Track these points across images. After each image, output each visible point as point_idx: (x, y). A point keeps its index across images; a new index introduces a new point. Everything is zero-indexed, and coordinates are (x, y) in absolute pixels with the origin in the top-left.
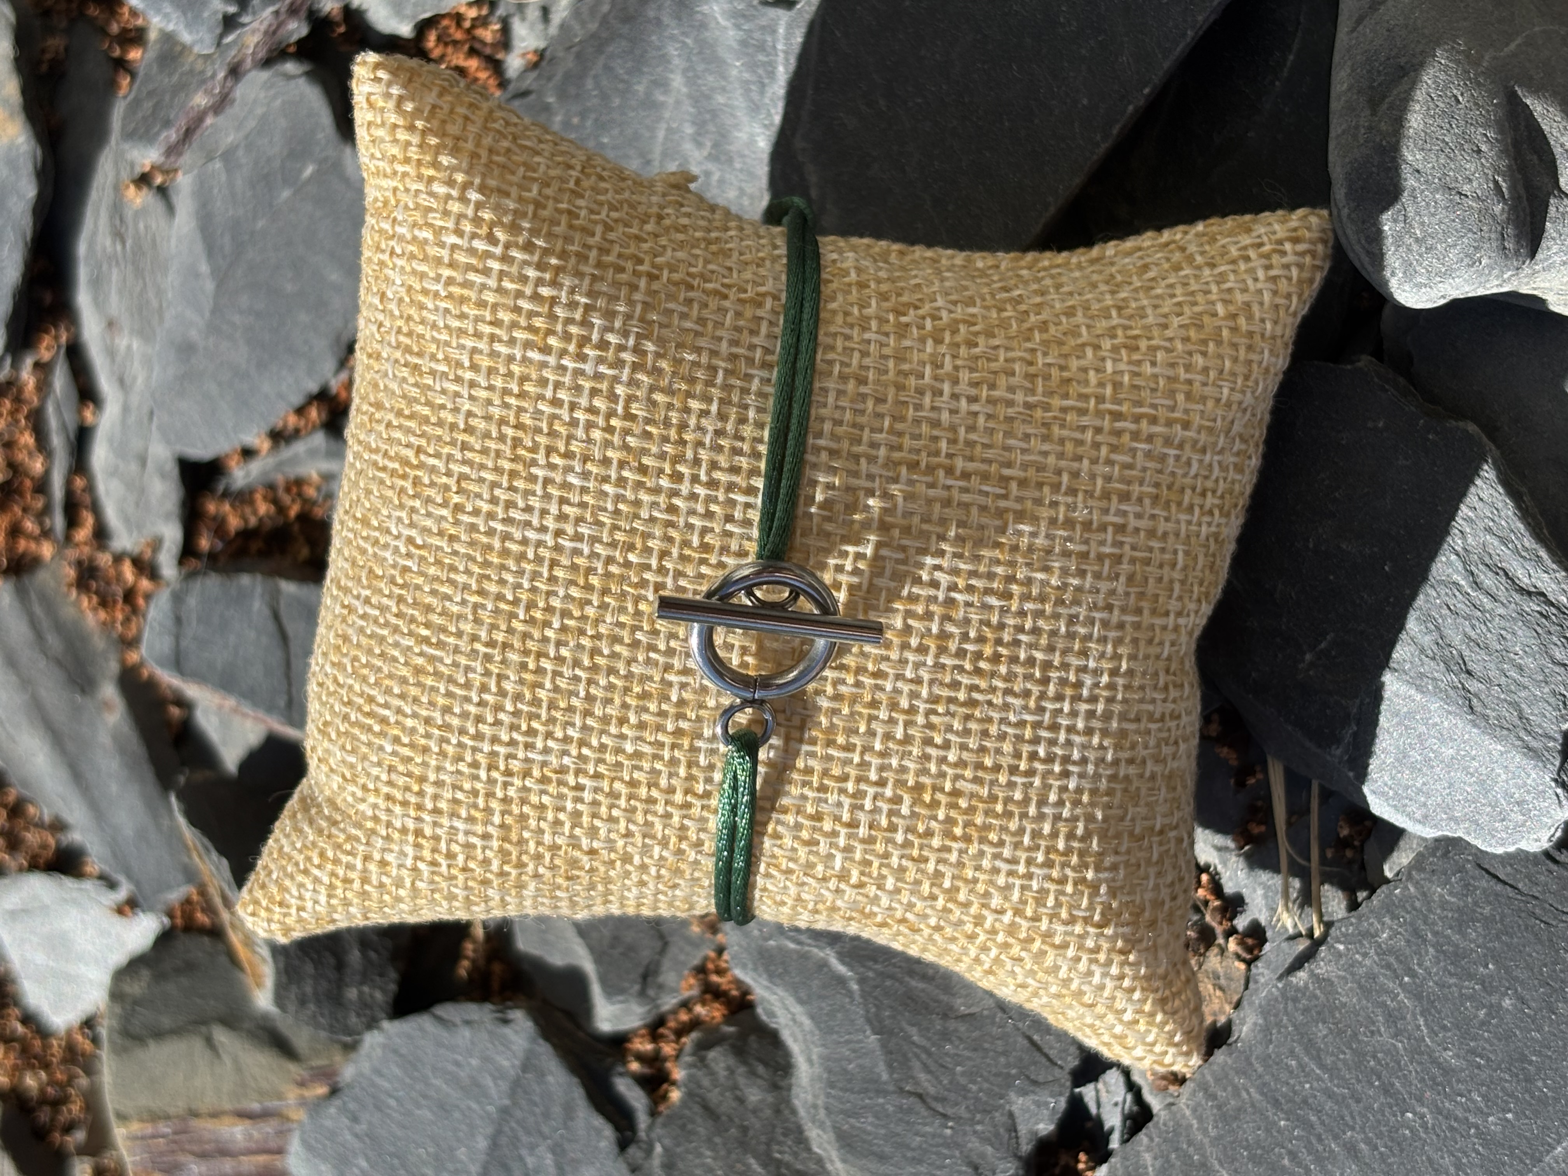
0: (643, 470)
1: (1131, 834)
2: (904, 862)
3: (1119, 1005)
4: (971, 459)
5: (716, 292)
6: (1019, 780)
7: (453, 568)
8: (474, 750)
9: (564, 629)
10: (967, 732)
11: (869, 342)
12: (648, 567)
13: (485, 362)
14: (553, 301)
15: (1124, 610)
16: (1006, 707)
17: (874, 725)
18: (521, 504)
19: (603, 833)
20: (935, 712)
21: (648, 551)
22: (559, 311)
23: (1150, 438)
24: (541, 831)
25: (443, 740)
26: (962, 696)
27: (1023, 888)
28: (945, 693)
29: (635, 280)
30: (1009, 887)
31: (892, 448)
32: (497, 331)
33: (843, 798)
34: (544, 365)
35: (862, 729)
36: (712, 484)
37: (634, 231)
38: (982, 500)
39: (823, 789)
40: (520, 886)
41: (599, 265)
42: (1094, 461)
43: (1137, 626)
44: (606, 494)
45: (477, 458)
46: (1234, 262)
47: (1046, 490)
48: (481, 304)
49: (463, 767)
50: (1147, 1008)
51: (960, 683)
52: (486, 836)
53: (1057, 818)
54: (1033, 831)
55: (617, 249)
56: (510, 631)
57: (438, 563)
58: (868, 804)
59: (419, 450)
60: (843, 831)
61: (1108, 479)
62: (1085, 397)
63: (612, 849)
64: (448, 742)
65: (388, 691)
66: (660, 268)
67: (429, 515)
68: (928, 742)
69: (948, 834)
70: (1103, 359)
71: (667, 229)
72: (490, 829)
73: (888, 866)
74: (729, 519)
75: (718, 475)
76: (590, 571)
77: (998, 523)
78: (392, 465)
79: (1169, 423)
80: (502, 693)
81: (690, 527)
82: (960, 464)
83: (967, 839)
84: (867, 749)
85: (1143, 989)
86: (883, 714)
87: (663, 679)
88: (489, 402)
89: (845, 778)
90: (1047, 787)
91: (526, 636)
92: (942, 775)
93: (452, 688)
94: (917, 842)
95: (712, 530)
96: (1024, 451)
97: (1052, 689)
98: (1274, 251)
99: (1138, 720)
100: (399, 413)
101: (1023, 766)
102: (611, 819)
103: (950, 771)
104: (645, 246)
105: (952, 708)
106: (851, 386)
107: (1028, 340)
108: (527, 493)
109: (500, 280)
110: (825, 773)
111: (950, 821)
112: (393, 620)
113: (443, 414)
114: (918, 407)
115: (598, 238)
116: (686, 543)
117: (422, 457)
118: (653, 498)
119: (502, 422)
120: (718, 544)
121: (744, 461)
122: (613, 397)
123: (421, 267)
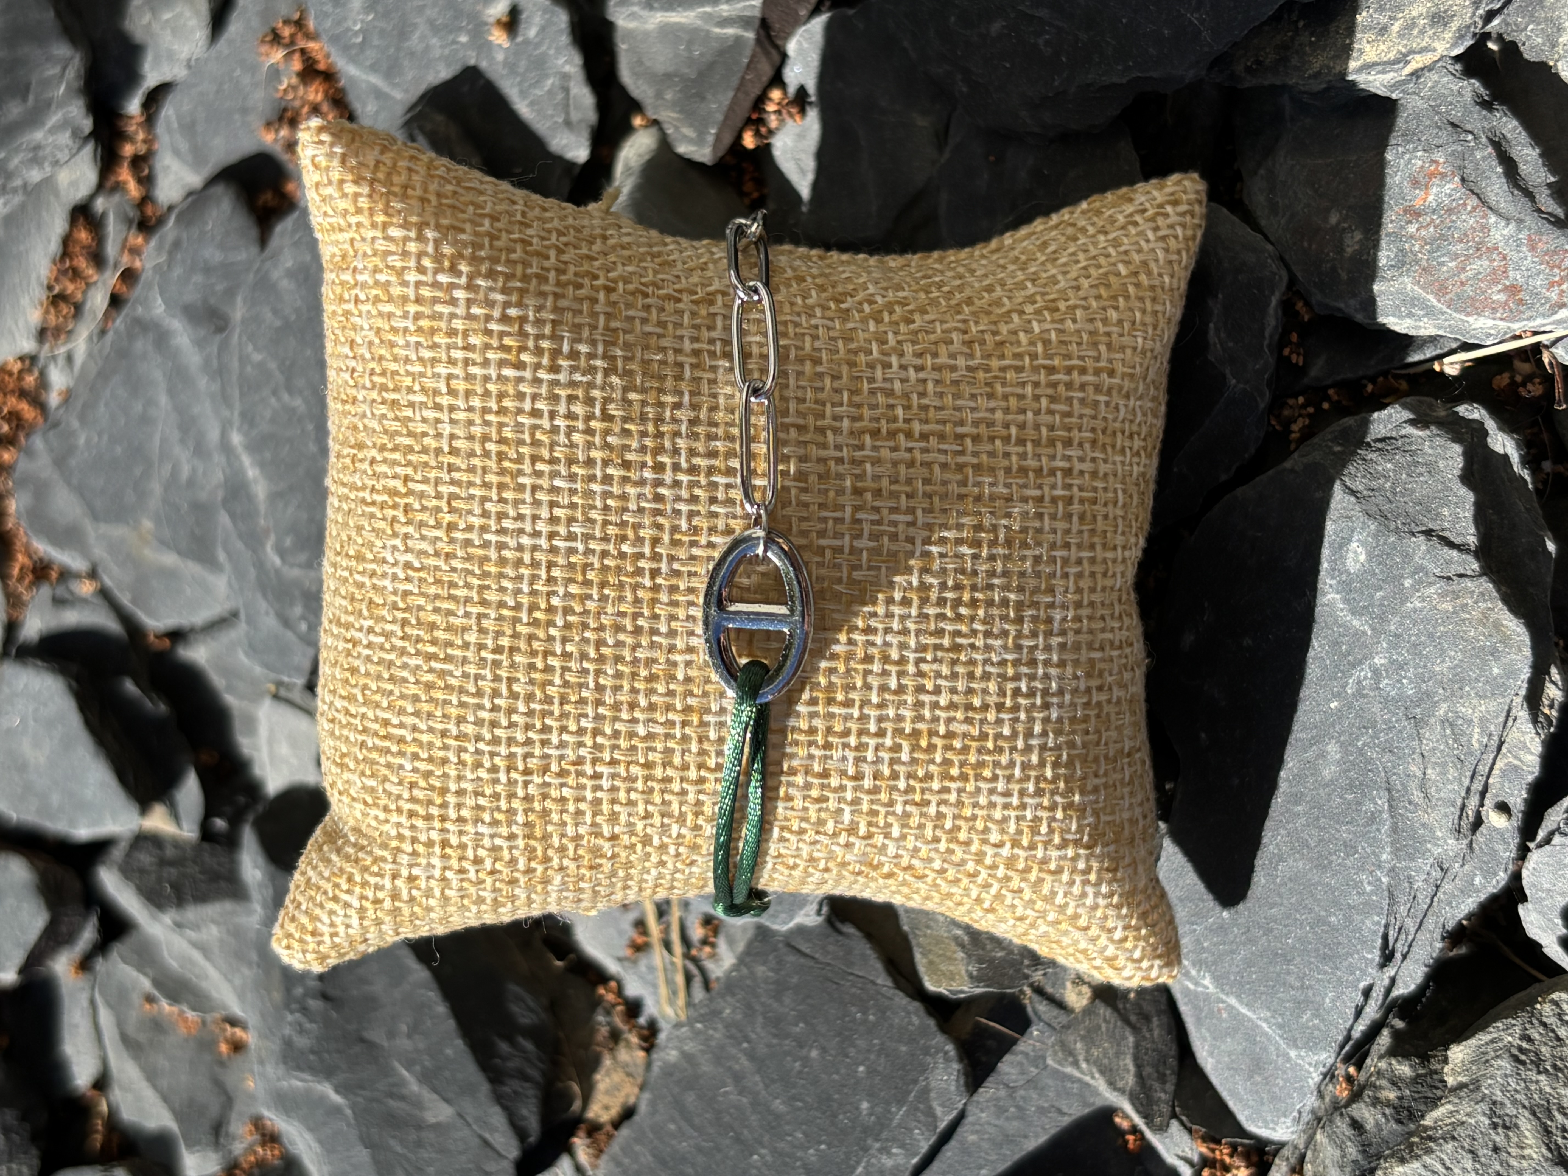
0: (626, 465)
1: (1106, 757)
2: (908, 808)
3: (1110, 924)
4: (927, 422)
5: (669, 297)
6: (1006, 716)
7: (452, 585)
8: (492, 754)
9: (568, 626)
10: (954, 676)
11: (816, 327)
12: (641, 556)
13: (460, 386)
14: (523, 320)
15: (1079, 546)
16: (988, 648)
18: (512, 513)
19: (623, 818)
20: (924, 660)
21: (640, 540)
22: (529, 329)
23: (1083, 387)
24: (564, 824)
25: (461, 750)
26: (946, 642)
27: (1018, 818)
28: (931, 641)
29: (594, 294)
30: (1005, 820)
31: (854, 419)
32: (471, 355)
33: (847, 753)
34: (520, 380)
35: (859, 684)
36: (693, 470)
37: (584, 251)
38: (942, 458)
39: (828, 746)
40: (546, 881)
41: (558, 284)
42: (1037, 412)
43: (1093, 561)
44: (594, 493)
45: (464, 477)
46: (1124, 228)
47: (998, 442)
48: (452, 333)
49: (483, 774)
50: (1134, 923)
51: (943, 631)
52: (512, 837)
53: (1043, 748)
54: (1023, 763)
55: (572, 269)
56: (515, 635)
57: (438, 582)
58: (870, 755)
59: (406, 479)
60: (850, 784)
61: (1051, 427)
62: (1018, 356)
63: (632, 833)
64: (466, 750)
65: (402, 711)
66: (615, 281)
67: (423, 538)
68: (920, 689)
69: (946, 776)
70: (1029, 322)
71: (614, 248)
72: (515, 829)
73: (894, 813)
74: (713, 500)
75: (697, 461)
76: (586, 567)
77: (959, 477)
78: (379, 498)
79: (1097, 372)
80: (514, 696)
81: (677, 512)
82: (917, 427)
83: (964, 777)
84: (865, 703)
85: (1128, 905)
86: (876, 667)
87: (668, 660)
88: (470, 423)
89: (846, 733)
90: (1031, 720)
91: (531, 637)
92: (935, 719)
93: (464, 698)
94: (918, 786)
95: (698, 513)
96: (973, 410)
97: (1026, 628)
98: (1158, 214)
99: (1102, 649)
100: (382, 448)
101: (1008, 702)
102: (631, 803)
103: (943, 715)
104: (596, 264)
105: (940, 654)
106: (808, 367)
107: (959, 312)
108: (517, 502)
109: (468, 307)
110: (829, 731)
111: (947, 763)
112: (400, 643)
113: (427, 441)
114: (871, 380)
115: (553, 260)
116: (675, 529)
117: (410, 485)
118: (639, 490)
119: (485, 438)
120: (705, 526)
121: (719, 445)
122: (590, 401)
123: (387, 308)
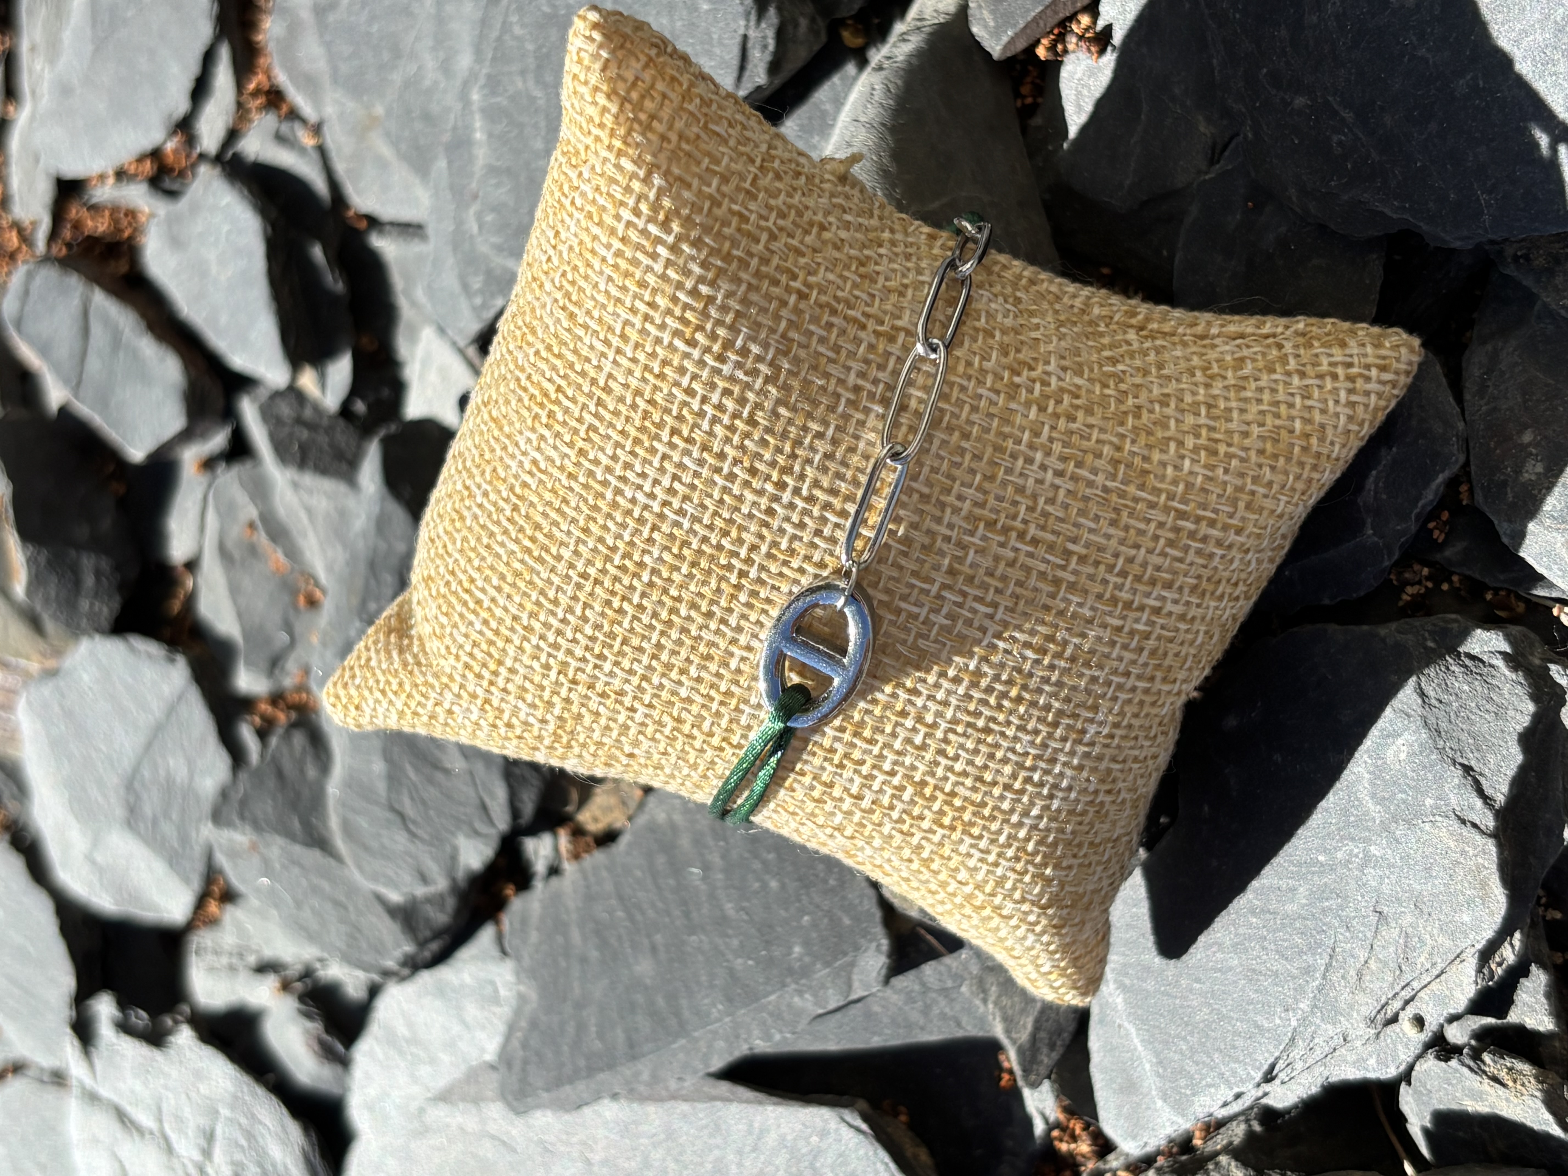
0: (753, 471)
1: (1091, 843)
2: (894, 832)
3: (1041, 961)
4: (1043, 528)
5: (855, 321)
6: (1010, 795)
7: (565, 501)
9: (651, 584)
12: (736, 555)
14: (709, 301)
15: (1139, 676)
16: (1016, 739)
17: (898, 729)
18: (638, 469)
19: (644, 746)
20: (953, 731)
21: (740, 541)
22: (713, 312)
23: (1205, 539)
24: (592, 730)
25: (525, 638)
26: (981, 723)
27: (988, 872)
28: (967, 718)
30: (976, 869)
31: (976, 504)
32: (652, 313)
33: (856, 777)
34: (687, 356)
35: (888, 730)
36: (811, 499)
37: (795, 242)
38: (1042, 567)
39: (841, 766)
41: (757, 274)
43: (1147, 691)
44: (715, 484)
45: (609, 417)
46: (1322, 377)
47: (1102, 568)
48: (643, 284)
51: (981, 713)
52: (544, 721)
53: (1034, 827)
54: (1010, 834)
55: (776, 260)
56: (604, 571)
57: (554, 491)
58: (876, 786)
60: (849, 800)
62: (1157, 491)
63: (648, 758)
64: (529, 641)
65: (487, 579)
66: (811, 287)
67: (555, 447)
68: (942, 752)
69: (937, 822)
70: (1183, 457)
71: (826, 243)
72: (549, 717)
73: (880, 832)
74: (818, 533)
75: (817, 493)
76: (685, 544)
77: (1051, 589)
79: (1225, 528)
80: (585, 619)
81: (782, 531)
82: (1032, 530)
83: (952, 828)
84: (887, 746)
85: (1063, 952)
86: (908, 723)
87: (727, 649)
88: (630, 372)
89: (862, 763)
90: (1032, 804)
91: (616, 579)
92: (945, 779)
93: (542, 599)
94: (909, 821)
95: (801, 539)
96: (1091, 531)
97: (1059, 732)
98: (1361, 375)
99: (1124, 761)
101: (1017, 785)
102: (654, 739)
103: (953, 778)
104: (802, 261)
105: (970, 731)
109: (666, 267)
110: (846, 755)
111: (942, 813)
112: (505, 522)
113: (588, 366)
114: (1009, 471)
115: (761, 246)
116: (775, 544)
117: (561, 396)
119: (638, 393)
120: (803, 552)
121: (843, 487)
122: (742, 401)
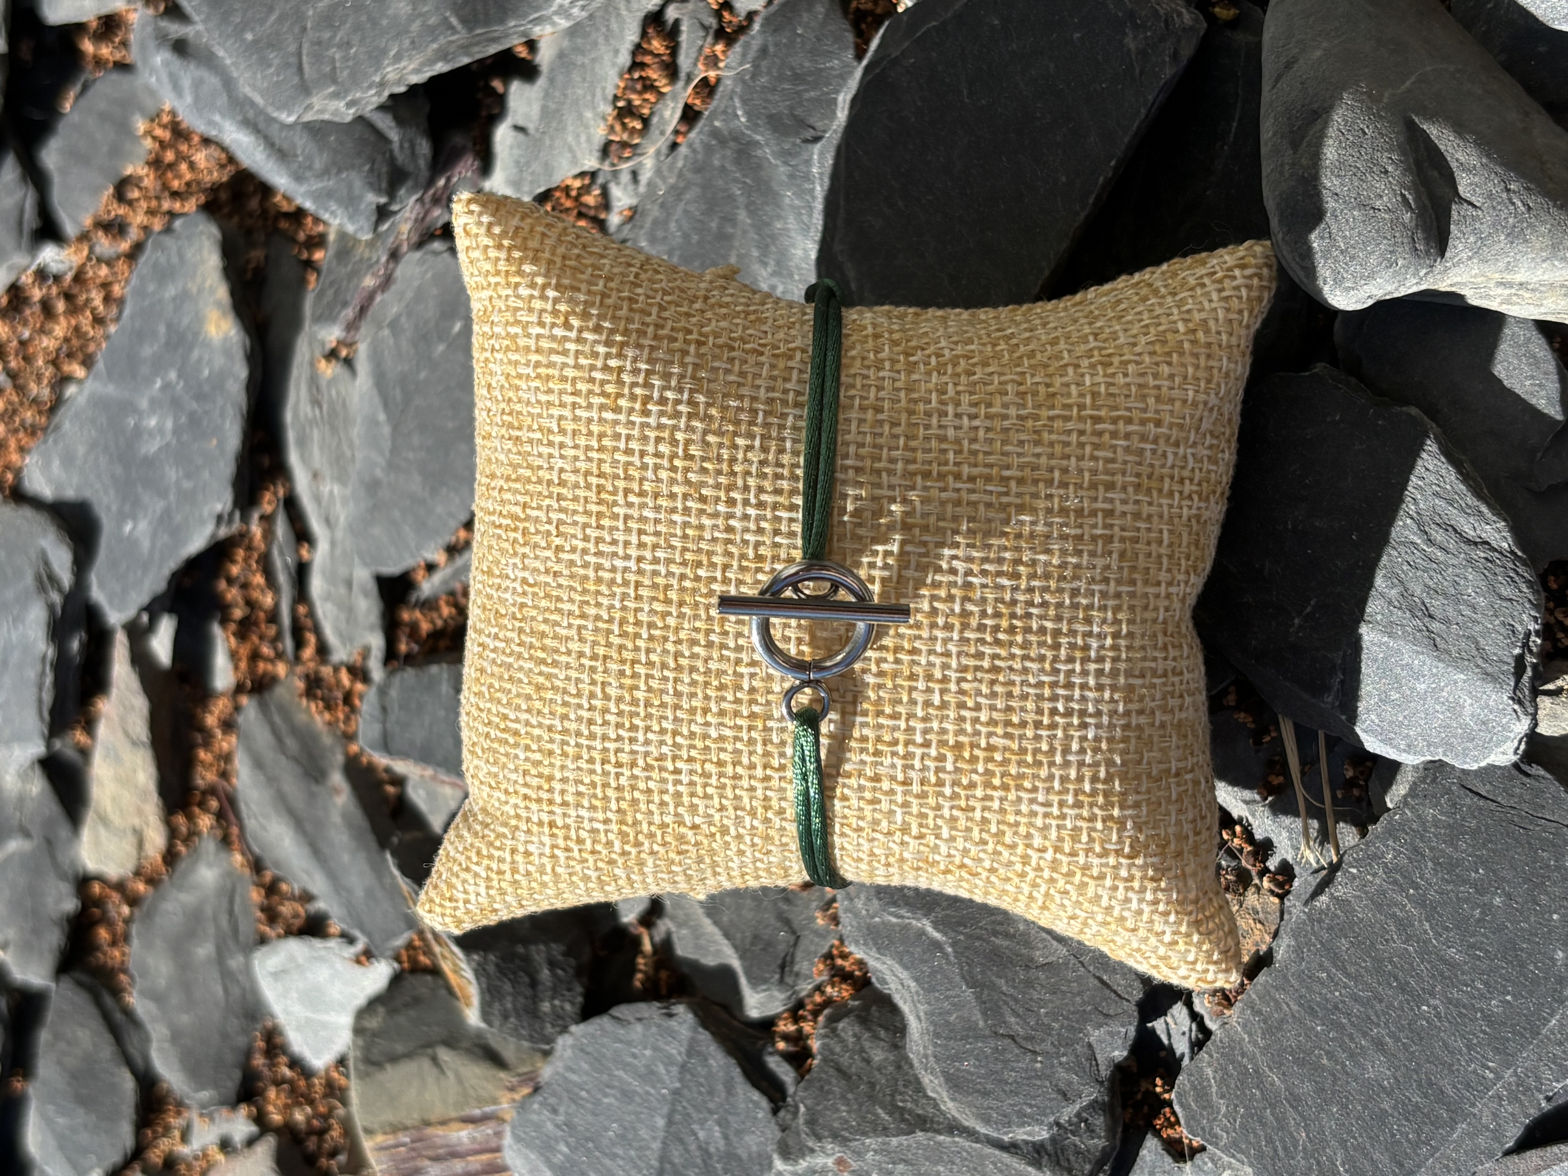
1: (1149, 775)
3: (1158, 928)
4: (975, 465)
6: (1044, 733)
7: (559, 599)
8: (589, 748)
10: (994, 695)
11: (884, 378)
12: (714, 579)
13: (569, 426)
14: (620, 370)
15: (1119, 582)
16: (1025, 671)
17: (914, 695)
18: (608, 539)
19: (701, 810)
20: (965, 680)
21: (713, 565)
22: (626, 378)
24: (651, 813)
25: (564, 743)
27: (1059, 827)
28: (972, 662)
29: (685, 347)
30: (1046, 828)
32: (578, 400)
34: (616, 422)
35: (905, 699)
36: (761, 505)
37: (684, 309)
39: (877, 753)
40: (641, 864)
41: (656, 337)
42: (1081, 458)
43: (1132, 595)
44: (675, 523)
45: (571, 506)
46: (1192, 289)
48: (563, 379)
50: (1183, 929)
52: (606, 821)
54: (1061, 777)
55: (670, 323)
56: (609, 645)
57: (547, 596)
58: (917, 764)
59: (525, 506)
60: (899, 789)
61: (1094, 472)
63: (710, 824)
64: (568, 744)
66: (706, 336)
67: (536, 557)
69: (988, 785)
71: (712, 306)
72: (610, 815)
73: (942, 817)
77: (1003, 516)
78: (505, 522)
83: (1005, 787)
84: (910, 716)
85: (1177, 913)
86: (921, 685)
87: (735, 672)
89: (895, 743)
90: (1068, 738)
91: (621, 647)
92: (977, 733)
94: (963, 793)
95: (764, 543)
97: (1063, 653)
98: (1226, 277)
99: (1143, 676)
100: (508, 479)
102: (706, 796)
103: (984, 730)
104: (694, 320)
106: (870, 415)
107: (1018, 365)
108: (612, 529)
109: (577, 358)
110: (879, 739)
112: (517, 649)
113: (541, 473)
115: (654, 317)
117: (528, 511)
118: (713, 522)
119: (588, 473)
123: (515, 357)
